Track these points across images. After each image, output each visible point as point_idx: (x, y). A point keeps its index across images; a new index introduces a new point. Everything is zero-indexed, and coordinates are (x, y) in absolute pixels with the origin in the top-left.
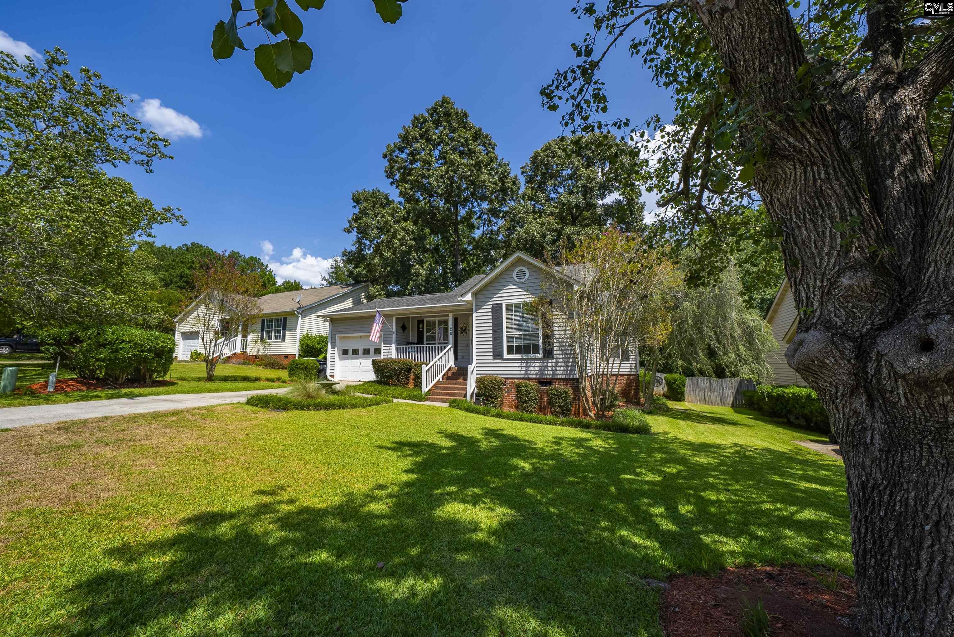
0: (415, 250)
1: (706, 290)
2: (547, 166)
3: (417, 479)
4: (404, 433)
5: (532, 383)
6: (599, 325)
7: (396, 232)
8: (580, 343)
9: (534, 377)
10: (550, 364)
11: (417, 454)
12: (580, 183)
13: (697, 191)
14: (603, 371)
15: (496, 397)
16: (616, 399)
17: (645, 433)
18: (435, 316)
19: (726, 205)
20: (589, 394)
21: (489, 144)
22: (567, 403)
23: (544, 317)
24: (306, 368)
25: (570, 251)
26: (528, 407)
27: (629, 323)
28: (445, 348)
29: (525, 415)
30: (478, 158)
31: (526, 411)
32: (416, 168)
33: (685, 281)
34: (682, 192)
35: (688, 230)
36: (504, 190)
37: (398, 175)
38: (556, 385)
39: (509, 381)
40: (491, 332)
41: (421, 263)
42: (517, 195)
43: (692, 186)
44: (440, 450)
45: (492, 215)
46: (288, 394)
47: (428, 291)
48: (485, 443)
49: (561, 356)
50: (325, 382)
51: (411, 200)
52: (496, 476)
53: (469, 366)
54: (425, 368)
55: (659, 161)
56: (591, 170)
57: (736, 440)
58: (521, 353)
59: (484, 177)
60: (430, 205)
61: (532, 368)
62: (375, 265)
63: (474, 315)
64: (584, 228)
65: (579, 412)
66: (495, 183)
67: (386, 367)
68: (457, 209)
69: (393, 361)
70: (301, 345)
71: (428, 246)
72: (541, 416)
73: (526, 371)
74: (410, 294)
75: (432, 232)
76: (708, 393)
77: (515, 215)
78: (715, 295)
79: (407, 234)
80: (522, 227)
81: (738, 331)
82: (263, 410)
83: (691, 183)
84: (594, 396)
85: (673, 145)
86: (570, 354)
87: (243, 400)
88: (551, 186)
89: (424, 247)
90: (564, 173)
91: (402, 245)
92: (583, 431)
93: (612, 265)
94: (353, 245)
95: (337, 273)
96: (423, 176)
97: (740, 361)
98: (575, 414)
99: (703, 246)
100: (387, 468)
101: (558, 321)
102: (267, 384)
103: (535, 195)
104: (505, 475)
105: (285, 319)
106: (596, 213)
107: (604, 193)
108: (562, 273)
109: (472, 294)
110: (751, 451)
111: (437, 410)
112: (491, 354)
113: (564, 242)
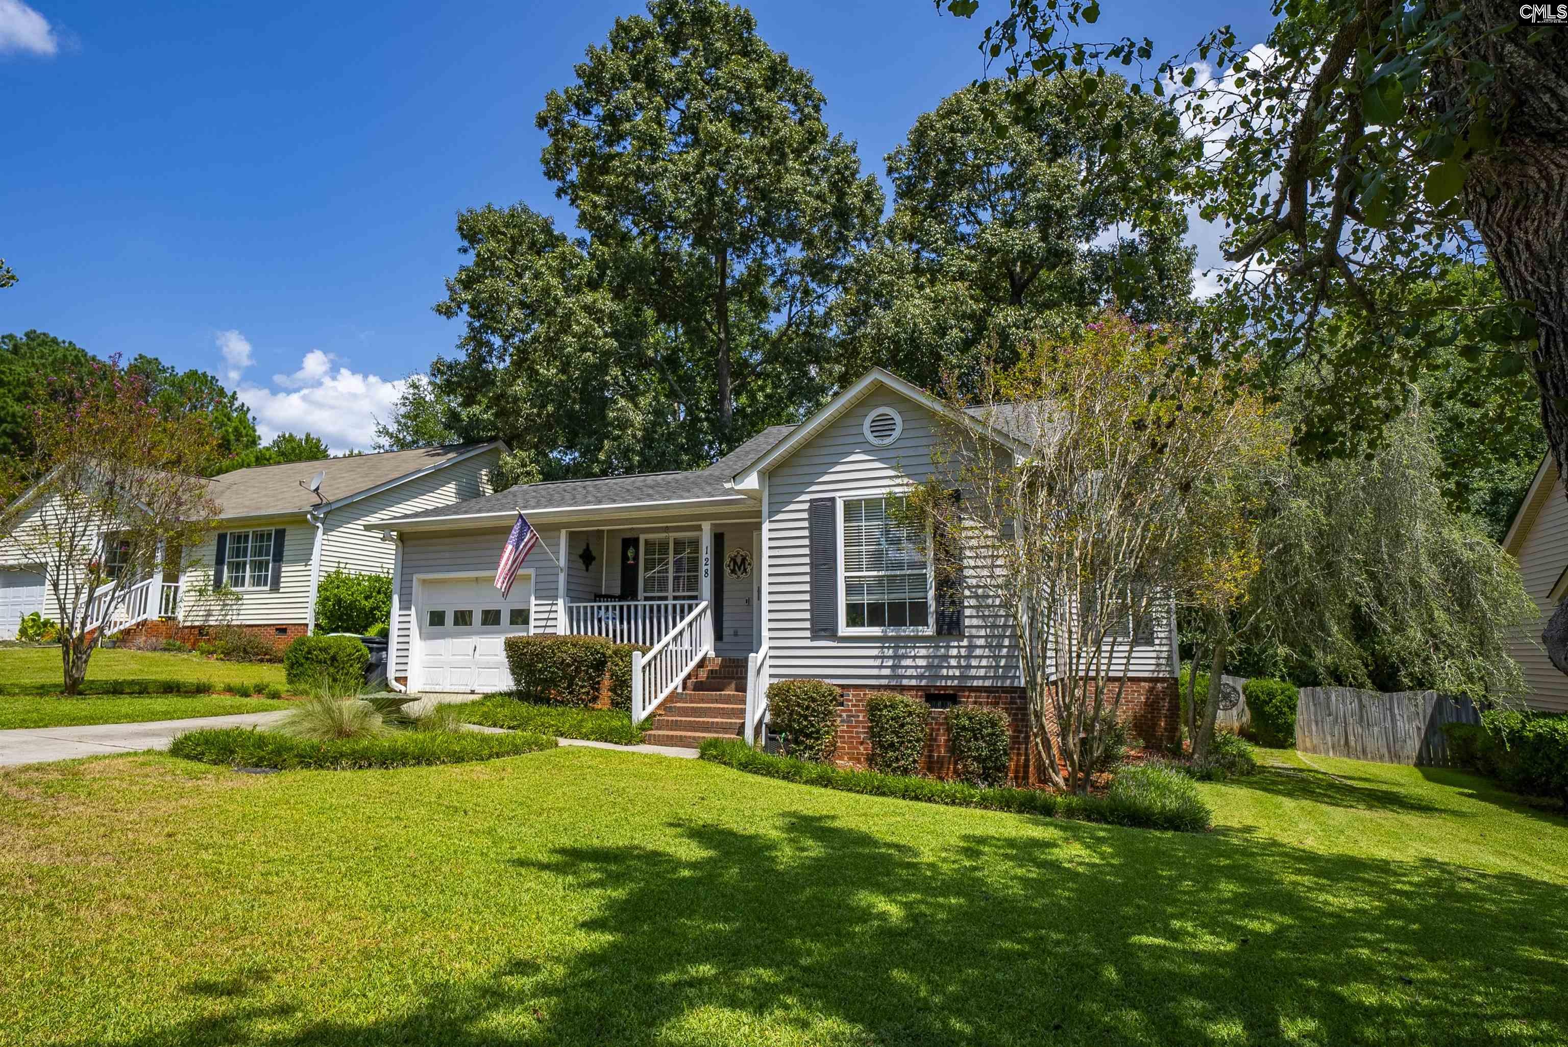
0: (618, 362)
1: (1348, 468)
2: (952, 153)
3: (613, 945)
4: (585, 826)
5: (908, 698)
6: (1077, 554)
7: (569, 316)
8: (1030, 599)
9: (913, 682)
10: (954, 652)
11: (615, 879)
12: (1033, 198)
13: (1324, 217)
14: (1088, 670)
15: (817, 735)
16: (1119, 740)
17: (1194, 829)
18: (667, 530)
19: (1400, 252)
20: (1051, 727)
21: (807, 97)
22: (996, 750)
23: (939, 532)
24: (334, 659)
25: (1005, 369)
26: (897, 760)
27: (1154, 550)
28: (691, 609)
29: (892, 780)
30: (777, 131)
31: (894, 770)
32: (620, 155)
33: (1294, 444)
34: (1286, 225)
35: (1301, 318)
36: (841, 214)
37: (576, 170)
38: (968, 705)
39: (851, 693)
40: (807, 569)
41: (632, 394)
42: (875, 228)
43: (1312, 206)
44: (674, 870)
45: (813, 276)
46: (284, 726)
47: (649, 465)
48: (788, 851)
49: (983, 632)
50: (383, 695)
51: (608, 236)
52: (816, 937)
53: (752, 655)
54: (639, 661)
55: (1230, 144)
56: (1062, 166)
57: (1429, 851)
58: (882, 624)
59: (791, 180)
60: (657, 248)
61: (909, 662)
62: (516, 399)
63: (766, 526)
64: (1040, 313)
65: (1026, 772)
66: (820, 197)
67: (540, 656)
68: (724, 260)
69: (561, 642)
70: (323, 601)
71: (651, 353)
72: (931, 783)
73: (893, 667)
74: (604, 473)
75: (662, 317)
76: (1355, 729)
77: (870, 278)
78: (1371, 482)
79: (599, 321)
80: (887, 306)
81: (1431, 574)
82: (215, 769)
83: (1311, 200)
84: (1064, 733)
85: (1266, 103)
86: (1005, 626)
87: (163, 744)
88: (961, 205)
89: (640, 354)
90: (995, 172)
91: (583, 349)
92: (1036, 823)
93: (1111, 404)
94: (461, 346)
95: (417, 416)
96: (640, 175)
97: (1437, 648)
98: (1016, 778)
99: (1340, 357)
100: (538, 918)
101: (974, 542)
102: (228, 700)
103: (920, 228)
104: (838, 934)
105: (280, 534)
106: (1071, 276)
107: (1093, 222)
108: (984, 424)
109: (761, 474)
110: (1468, 880)
111: (668, 767)
112: (807, 625)
113: (989, 346)
